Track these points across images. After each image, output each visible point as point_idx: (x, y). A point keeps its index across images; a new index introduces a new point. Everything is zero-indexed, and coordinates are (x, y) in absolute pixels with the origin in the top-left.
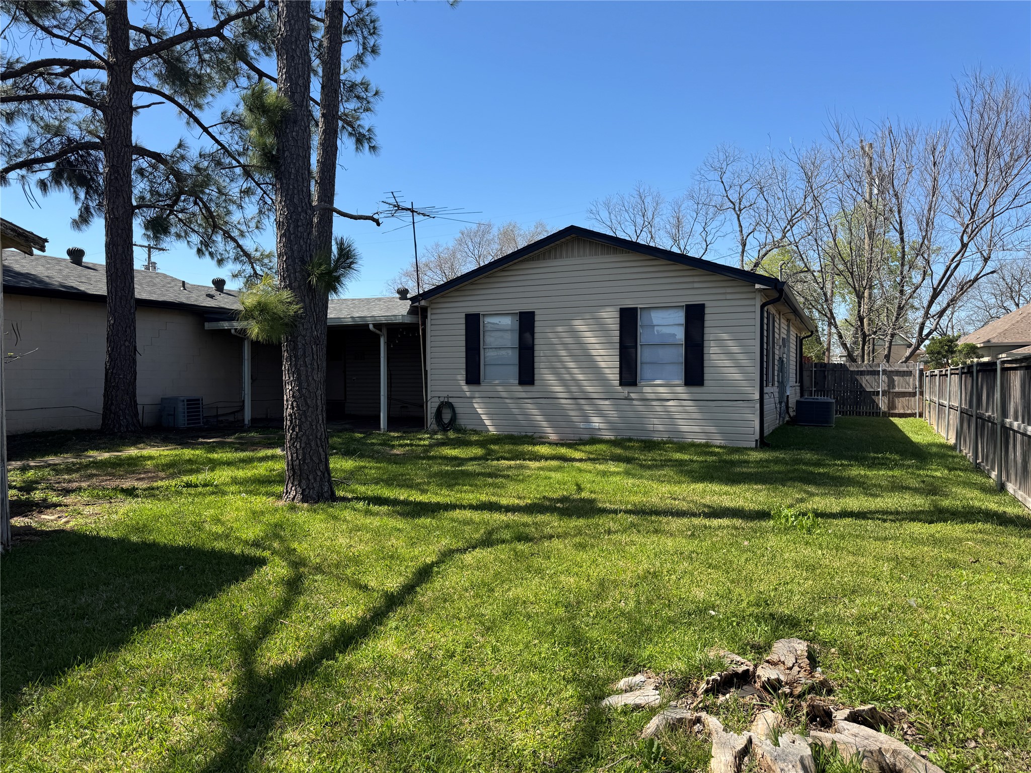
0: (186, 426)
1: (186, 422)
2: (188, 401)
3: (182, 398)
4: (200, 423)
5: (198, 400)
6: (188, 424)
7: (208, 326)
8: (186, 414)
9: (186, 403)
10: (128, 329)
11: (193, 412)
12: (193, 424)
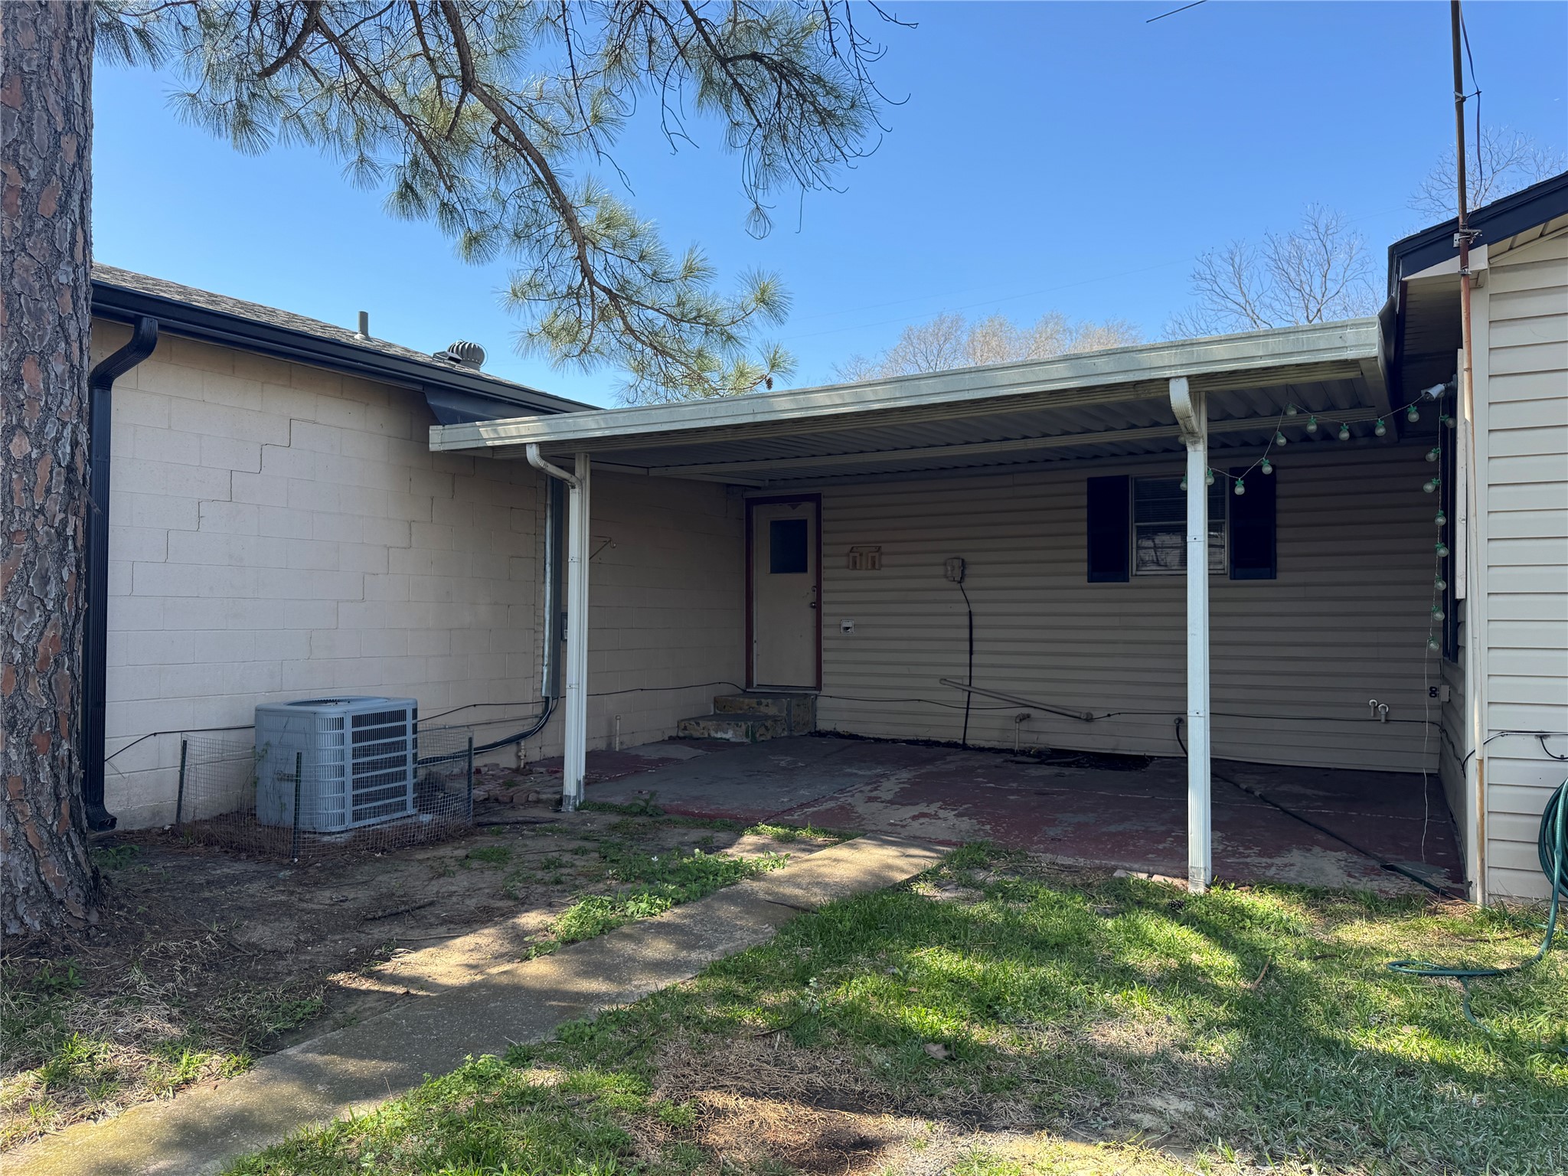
0: (349, 824)
1: (349, 809)
2: (358, 720)
3: (333, 712)
4: (403, 806)
5: (400, 715)
6: (357, 816)
7: (440, 438)
8: (349, 777)
9: (349, 730)
10: (30, 370)
11: (374, 765)
12: (376, 812)
